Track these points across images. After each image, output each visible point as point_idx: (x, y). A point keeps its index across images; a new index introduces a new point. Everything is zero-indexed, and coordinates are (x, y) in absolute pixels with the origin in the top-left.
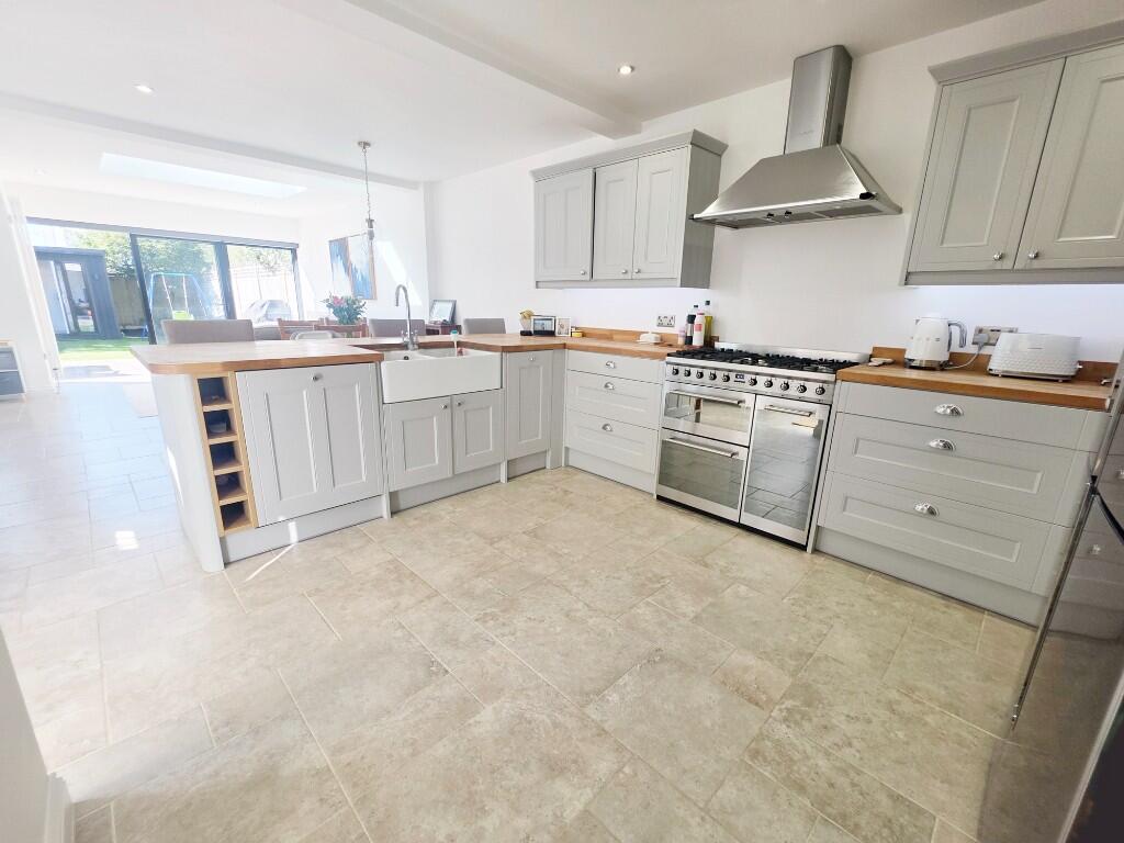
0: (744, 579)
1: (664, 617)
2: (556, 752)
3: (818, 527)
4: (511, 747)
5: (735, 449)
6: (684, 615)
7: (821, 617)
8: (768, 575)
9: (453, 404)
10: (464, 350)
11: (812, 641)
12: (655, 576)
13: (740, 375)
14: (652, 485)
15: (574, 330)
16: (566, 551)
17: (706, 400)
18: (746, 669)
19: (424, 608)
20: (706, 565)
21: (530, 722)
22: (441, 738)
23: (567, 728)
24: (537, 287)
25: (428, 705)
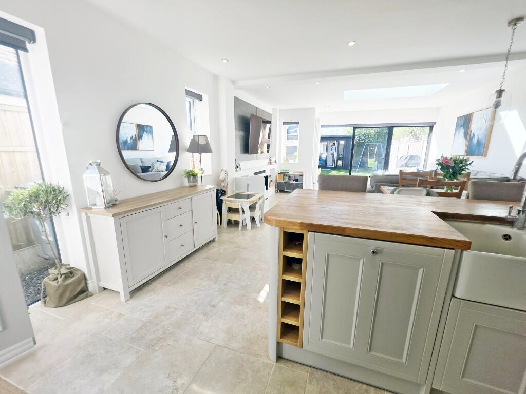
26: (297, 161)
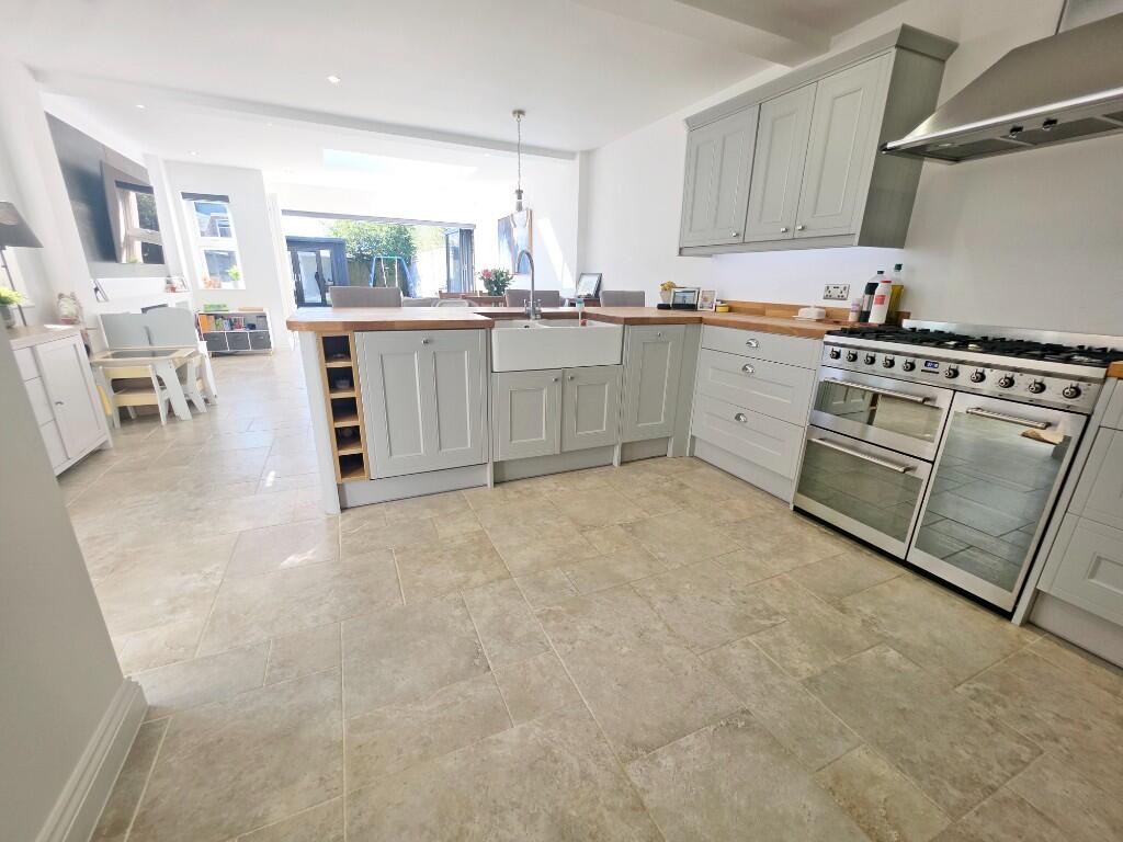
0: (898, 641)
1: (766, 669)
2: (574, 813)
3: (1037, 593)
4: (524, 787)
5: (912, 462)
6: (794, 672)
7: (1021, 732)
8: (936, 643)
9: (564, 378)
10: (588, 321)
11: (997, 768)
12: (767, 610)
13: (931, 362)
14: (789, 492)
15: (719, 303)
16: (662, 555)
17: (884, 396)
18: (873, 779)
19: (491, 590)
20: (843, 610)
21: (556, 761)
22: (455, 748)
23: (596, 784)
24: (680, 254)
25: (457, 703)
26: (242, 285)
